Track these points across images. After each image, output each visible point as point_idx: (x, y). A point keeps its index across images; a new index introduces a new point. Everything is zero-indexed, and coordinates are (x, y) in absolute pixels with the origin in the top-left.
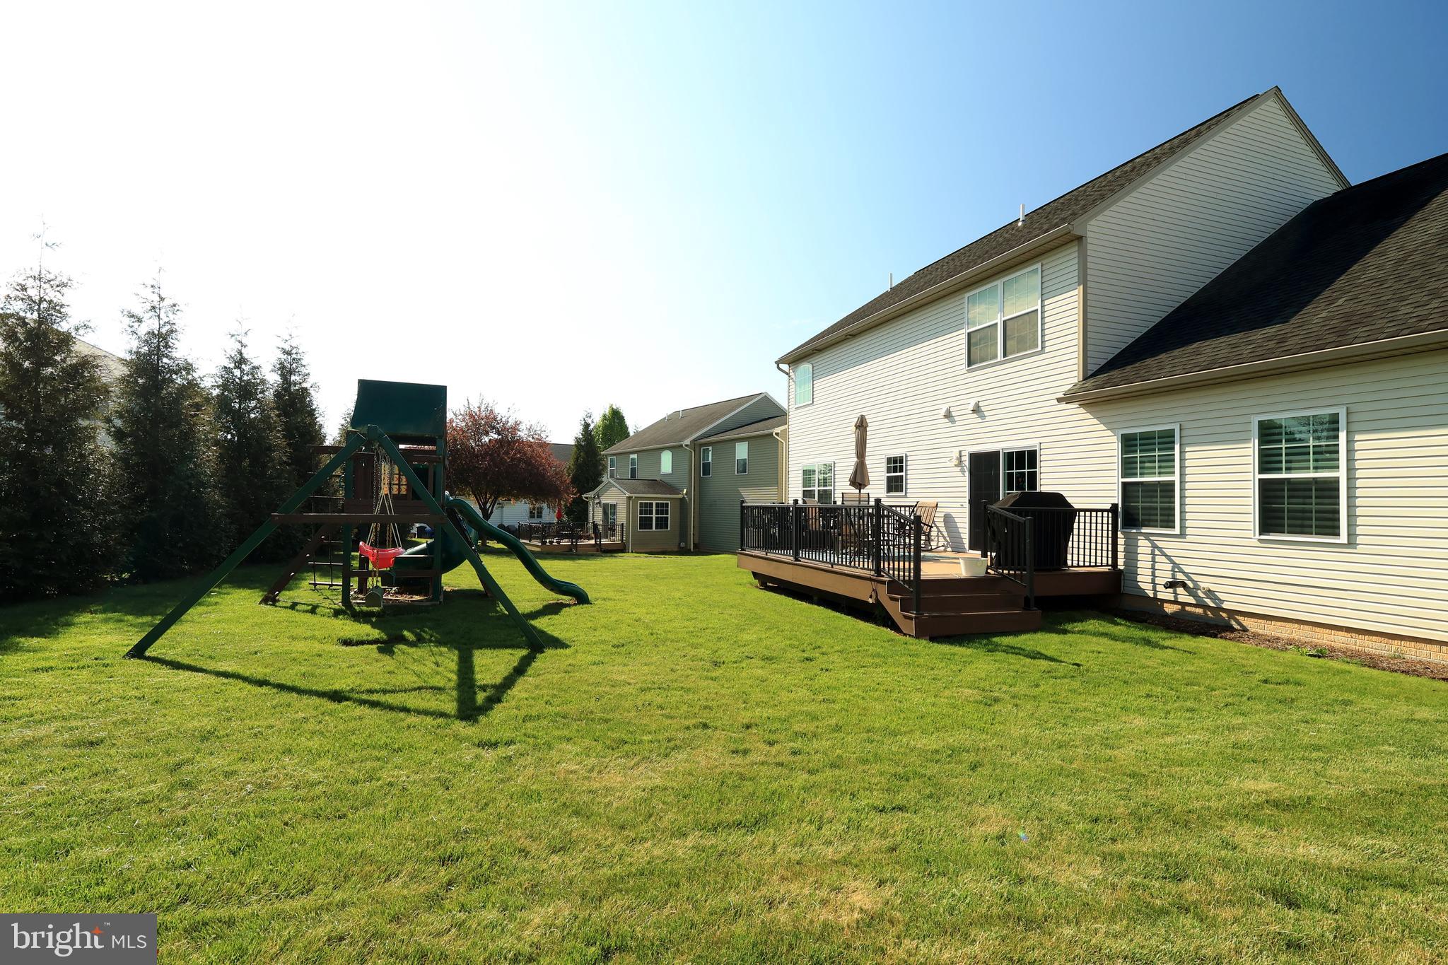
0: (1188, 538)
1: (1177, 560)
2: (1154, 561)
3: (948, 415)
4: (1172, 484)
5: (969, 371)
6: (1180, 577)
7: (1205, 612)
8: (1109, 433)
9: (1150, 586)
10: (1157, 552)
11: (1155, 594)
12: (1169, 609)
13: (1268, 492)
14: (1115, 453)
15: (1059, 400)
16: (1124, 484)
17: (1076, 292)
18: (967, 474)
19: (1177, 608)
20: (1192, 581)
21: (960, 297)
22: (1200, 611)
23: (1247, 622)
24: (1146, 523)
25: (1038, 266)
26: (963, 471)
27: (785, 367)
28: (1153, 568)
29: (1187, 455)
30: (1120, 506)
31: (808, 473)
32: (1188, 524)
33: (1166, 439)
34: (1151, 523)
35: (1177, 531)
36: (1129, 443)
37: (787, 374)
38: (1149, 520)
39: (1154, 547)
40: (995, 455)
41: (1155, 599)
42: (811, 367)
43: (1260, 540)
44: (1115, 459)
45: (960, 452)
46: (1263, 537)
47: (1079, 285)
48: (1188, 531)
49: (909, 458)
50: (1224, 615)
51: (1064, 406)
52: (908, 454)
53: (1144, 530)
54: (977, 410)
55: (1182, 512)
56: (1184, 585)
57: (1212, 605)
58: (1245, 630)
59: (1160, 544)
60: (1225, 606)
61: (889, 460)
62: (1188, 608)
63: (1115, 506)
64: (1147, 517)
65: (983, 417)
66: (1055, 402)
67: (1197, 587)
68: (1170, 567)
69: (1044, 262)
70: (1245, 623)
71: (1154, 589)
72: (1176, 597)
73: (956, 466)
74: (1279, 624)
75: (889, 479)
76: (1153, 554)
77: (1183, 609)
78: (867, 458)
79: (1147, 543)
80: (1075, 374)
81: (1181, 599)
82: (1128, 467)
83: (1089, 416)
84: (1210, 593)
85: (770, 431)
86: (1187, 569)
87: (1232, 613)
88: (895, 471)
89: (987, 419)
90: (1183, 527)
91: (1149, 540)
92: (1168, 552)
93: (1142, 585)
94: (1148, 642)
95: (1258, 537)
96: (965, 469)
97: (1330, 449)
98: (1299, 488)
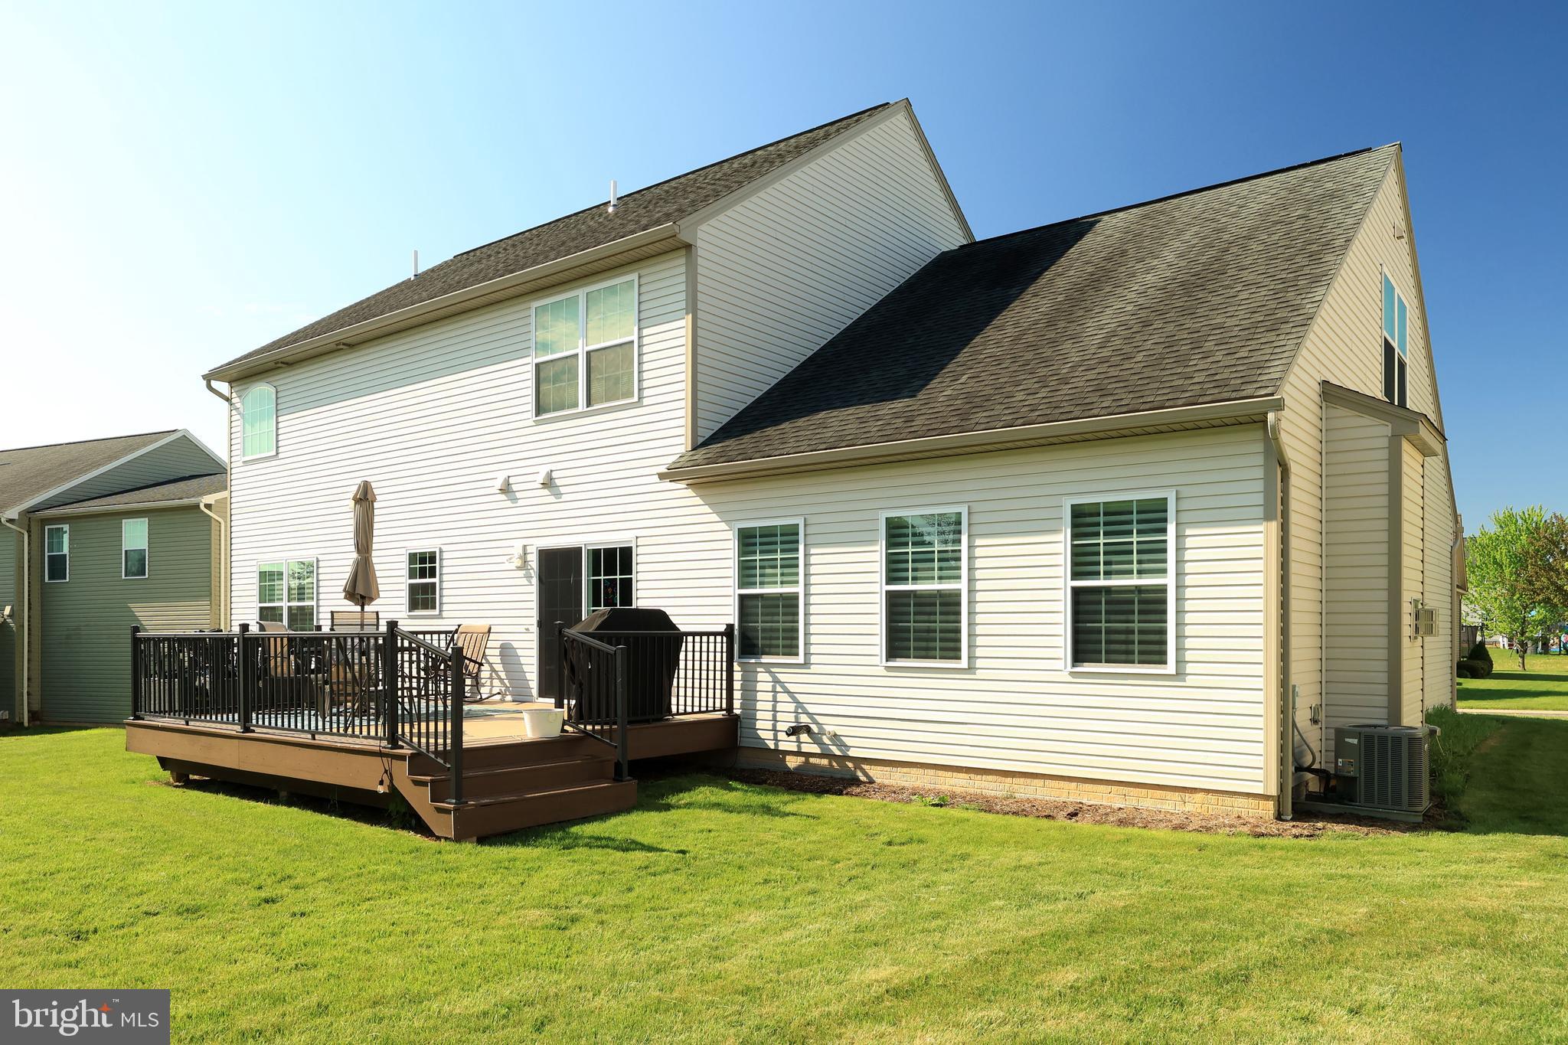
0: (814, 669)
1: (801, 698)
2: (775, 701)
3: (506, 489)
4: (796, 597)
5: (538, 423)
6: (804, 719)
7: (830, 763)
8: (723, 526)
9: (770, 735)
10: (779, 689)
11: (776, 745)
12: (792, 762)
13: (896, 605)
14: (730, 554)
15: (662, 476)
16: (742, 597)
17: (682, 323)
18: (535, 581)
19: (801, 760)
20: (817, 723)
21: (523, 306)
22: (825, 762)
23: (874, 772)
24: (767, 650)
25: (634, 276)
26: (528, 577)
27: (223, 387)
28: (775, 710)
29: (812, 560)
30: (736, 627)
31: (268, 579)
32: (812, 649)
33: (791, 537)
34: (773, 650)
35: (800, 659)
36: (747, 540)
37: (228, 400)
38: (770, 646)
39: (776, 681)
40: (576, 552)
41: (777, 751)
42: (273, 390)
43: (887, 668)
44: (730, 563)
45: (525, 547)
46: (890, 664)
47: (687, 313)
48: (813, 659)
49: (445, 555)
50: (850, 765)
51: (667, 485)
52: (444, 548)
53: (766, 659)
54: (549, 483)
55: (807, 634)
56: (808, 730)
57: (838, 753)
58: (872, 782)
59: (782, 677)
60: (852, 753)
61: (413, 557)
62: (812, 760)
63: (730, 627)
64: (767, 642)
65: (558, 495)
66: (656, 478)
67: (822, 732)
68: (792, 707)
69: (643, 272)
70: (871, 773)
71: (775, 739)
72: (799, 747)
73: (519, 568)
74: (905, 770)
75: (413, 589)
76: (774, 691)
77: (807, 761)
78: (374, 554)
79: (766, 677)
80: (682, 440)
81: (805, 748)
82: (746, 573)
83: (698, 501)
84: (835, 737)
85: (193, 500)
86: (811, 709)
87: (859, 761)
88: (423, 575)
89: (565, 498)
90: (807, 653)
91: (770, 672)
92: (792, 688)
93: (762, 734)
94: (767, 810)
95: (884, 663)
96: (533, 575)
97: (956, 555)
98: (924, 601)
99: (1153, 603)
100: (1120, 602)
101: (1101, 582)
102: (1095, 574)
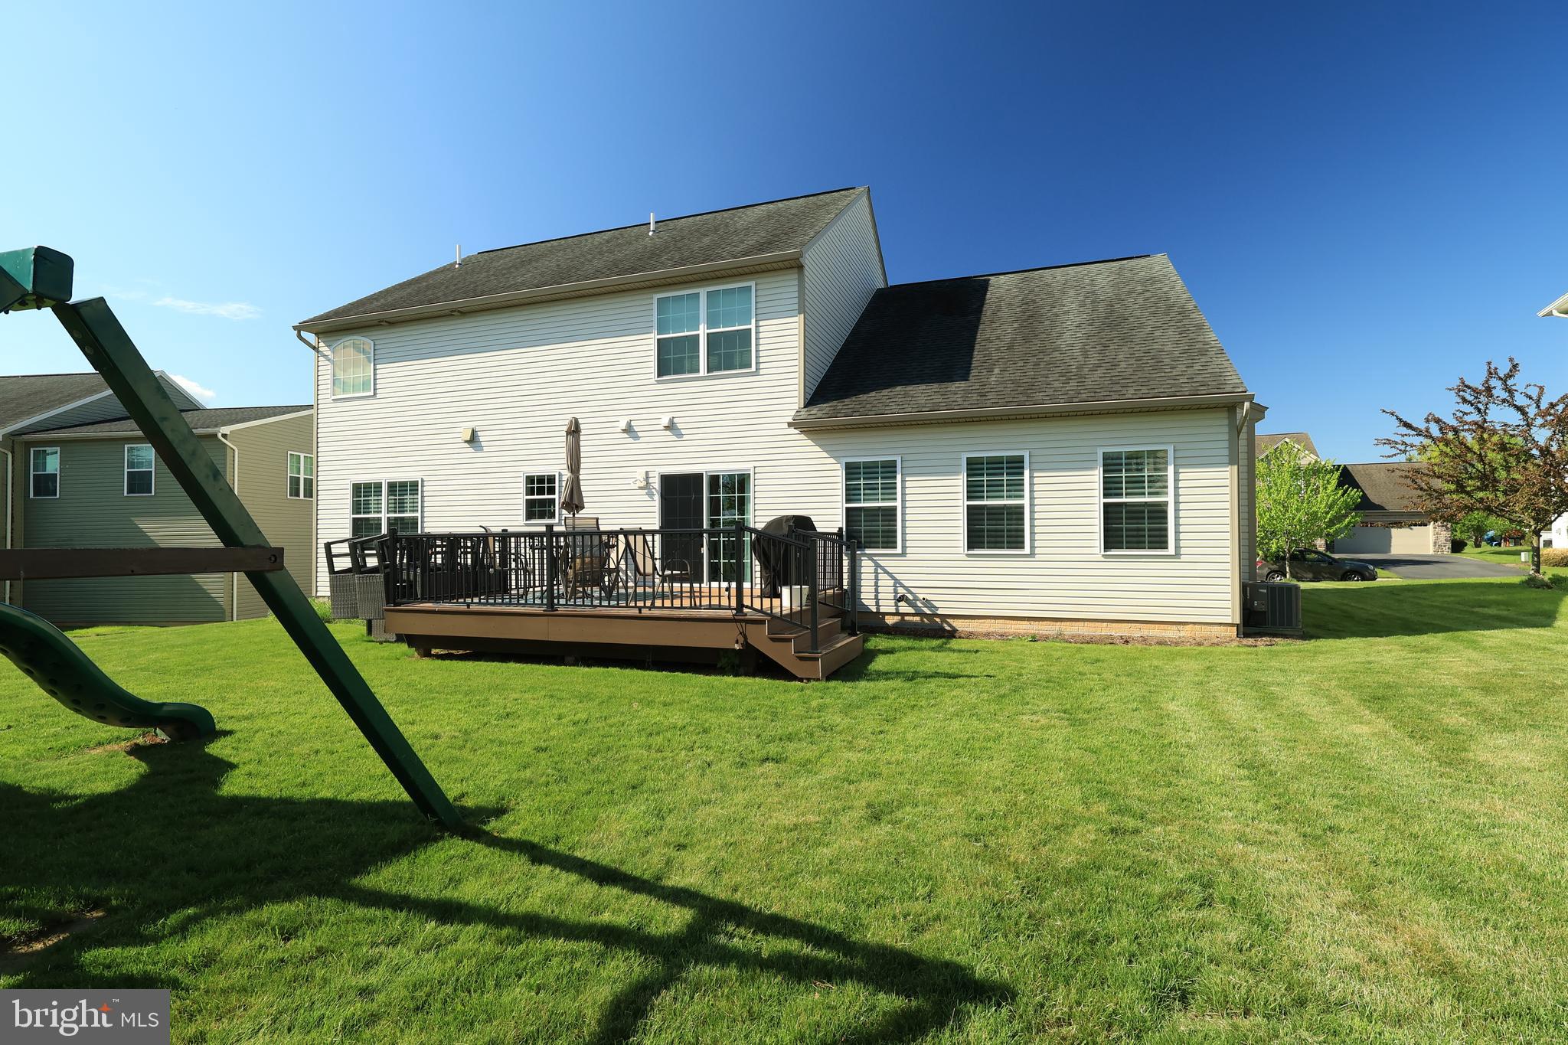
0: (909, 557)
1: (898, 577)
2: (877, 579)
3: (629, 430)
4: (894, 509)
5: (659, 382)
6: (901, 591)
7: (922, 620)
8: (832, 460)
9: (873, 602)
10: (880, 571)
11: (878, 609)
12: (890, 621)
13: (973, 514)
14: (839, 479)
15: (790, 425)
16: (848, 510)
17: (796, 319)
18: (657, 497)
19: (897, 618)
20: (912, 593)
21: (646, 296)
22: (917, 619)
23: (957, 624)
24: (867, 545)
25: (752, 284)
26: (651, 495)
27: (311, 337)
28: (876, 585)
29: (908, 484)
30: (844, 530)
31: (363, 493)
32: (908, 544)
33: (889, 469)
34: (873, 545)
35: (899, 550)
36: (851, 470)
37: (314, 348)
38: (870, 542)
39: (877, 566)
40: (698, 477)
41: (878, 613)
42: (371, 343)
43: (967, 555)
44: (839, 486)
45: (647, 472)
46: (970, 552)
47: (800, 313)
48: (910, 550)
50: (938, 620)
51: (792, 430)
53: (868, 551)
54: (671, 427)
55: (904, 534)
56: (907, 600)
57: (929, 612)
58: (955, 630)
59: (882, 563)
60: (939, 612)
61: (530, 480)
62: (907, 618)
63: (841, 529)
64: (868, 540)
65: (681, 435)
66: (786, 425)
67: (916, 599)
68: (891, 583)
69: (759, 281)
70: (954, 624)
71: (877, 605)
72: (897, 609)
73: (641, 488)
74: (980, 621)
75: (530, 504)
76: (876, 572)
77: (903, 619)
79: (870, 563)
80: (796, 400)
81: (902, 610)
82: (851, 494)
83: (810, 442)
84: (926, 602)
86: (906, 584)
87: (944, 617)
88: (541, 491)
89: (685, 438)
90: (904, 547)
91: (872, 560)
92: (890, 570)
93: (865, 602)
95: (966, 552)
96: (655, 493)
97: (1021, 482)
98: (996, 512)
99: (1158, 513)
100: (1135, 512)
101: (1124, 500)
102: (1120, 495)
